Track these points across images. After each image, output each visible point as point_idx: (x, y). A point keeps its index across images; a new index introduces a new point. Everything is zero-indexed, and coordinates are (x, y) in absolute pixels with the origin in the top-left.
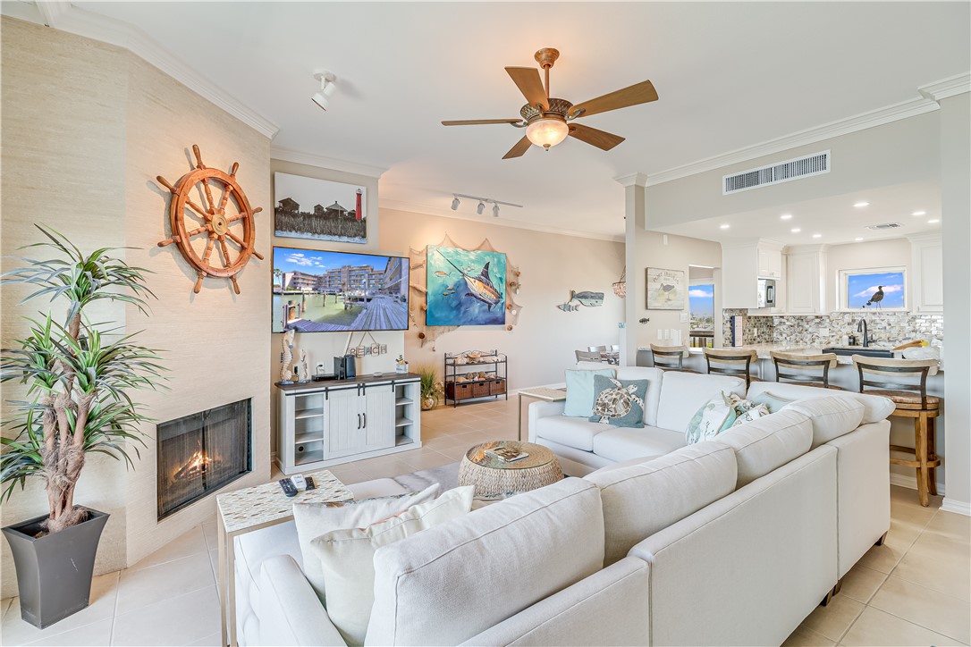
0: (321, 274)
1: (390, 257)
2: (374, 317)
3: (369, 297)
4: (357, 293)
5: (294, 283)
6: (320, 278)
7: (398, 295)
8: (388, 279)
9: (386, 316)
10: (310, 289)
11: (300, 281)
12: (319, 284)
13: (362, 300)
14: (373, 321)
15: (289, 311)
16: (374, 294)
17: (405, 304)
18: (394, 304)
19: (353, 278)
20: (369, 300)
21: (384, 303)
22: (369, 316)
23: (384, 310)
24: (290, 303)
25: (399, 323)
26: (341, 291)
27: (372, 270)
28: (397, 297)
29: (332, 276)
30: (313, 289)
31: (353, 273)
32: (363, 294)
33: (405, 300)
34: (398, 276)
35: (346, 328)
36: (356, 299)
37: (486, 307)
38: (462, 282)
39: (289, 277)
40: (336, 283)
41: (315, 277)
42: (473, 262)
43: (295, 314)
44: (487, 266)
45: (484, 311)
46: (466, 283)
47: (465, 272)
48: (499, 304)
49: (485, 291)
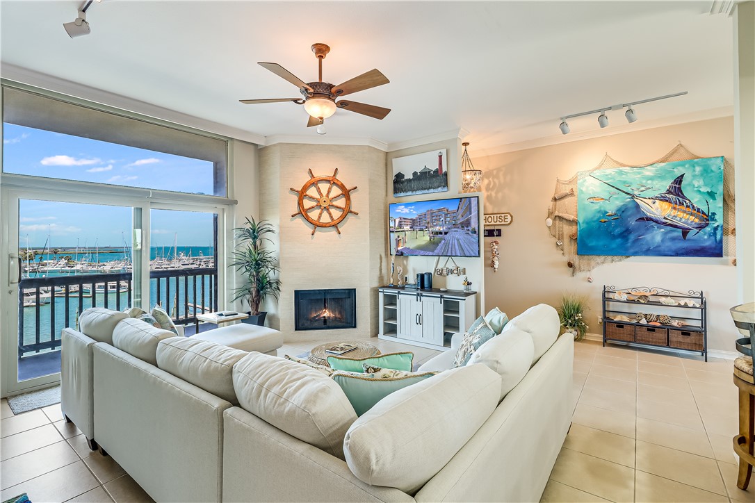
0: (414, 217)
1: (461, 199)
2: (450, 246)
3: (446, 231)
4: (437, 229)
5: (400, 225)
6: (413, 220)
7: (469, 228)
8: (460, 216)
9: (460, 245)
10: (408, 227)
11: (403, 223)
12: (413, 223)
13: (441, 233)
14: (450, 249)
15: (398, 242)
16: (449, 228)
17: (476, 236)
18: (466, 236)
19: (434, 218)
20: (446, 233)
21: (458, 235)
22: (447, 245)
23: (458, 240)
24: (398, 237)
25: (470, 251)
26: (427, 228)
27: (447, 210)
28: (468, 230)
29: (421, 218)
30: (411, 228)
31: (434, 215)
32: (442, 229)
33: (475, 232)
34: (468, 213)
35: (431, 254)
36: (437, 233)
37: (679, 233)
38: (631, 205)
39: (397, 221)
40: (424, 223)
41: (411, 219)
42: (651, 178)
43: (401, 244)
44: (679, 180)
45: (673, 239)
46: (637, 206)
47: (636, 193)
48: (708, 229)
49: (674, 213)
